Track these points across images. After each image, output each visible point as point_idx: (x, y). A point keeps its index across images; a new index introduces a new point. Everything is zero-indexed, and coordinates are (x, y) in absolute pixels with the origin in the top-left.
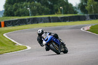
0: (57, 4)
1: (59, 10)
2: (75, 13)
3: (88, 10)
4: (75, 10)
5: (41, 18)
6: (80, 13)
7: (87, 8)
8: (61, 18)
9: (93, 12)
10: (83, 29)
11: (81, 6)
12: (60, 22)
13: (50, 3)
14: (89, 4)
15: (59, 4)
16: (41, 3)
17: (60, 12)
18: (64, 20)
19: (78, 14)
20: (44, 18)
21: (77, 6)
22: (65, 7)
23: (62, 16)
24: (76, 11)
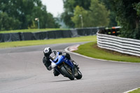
0: (30, 14)
1: (33, 22)
2: (57, 26)
3: (75, 22)
4: (57, 22)
5: (9, 34)
6: (63, 27)
7: (74, 19)
8: (37, 34)
9: (82, 25)
10: (68, 49)
11: (66, 17)
12: (35, 39)
13: (20, 13)
14: (77, 13)
15: (34, 14)
16: (7, 12)
17: (34, 26)
18: (41, 36)
19: (61, 28)
20: (12, 34)
21: (59, 17)
22: (42, 17)
23: (38, 30)
24: (57, 24)
